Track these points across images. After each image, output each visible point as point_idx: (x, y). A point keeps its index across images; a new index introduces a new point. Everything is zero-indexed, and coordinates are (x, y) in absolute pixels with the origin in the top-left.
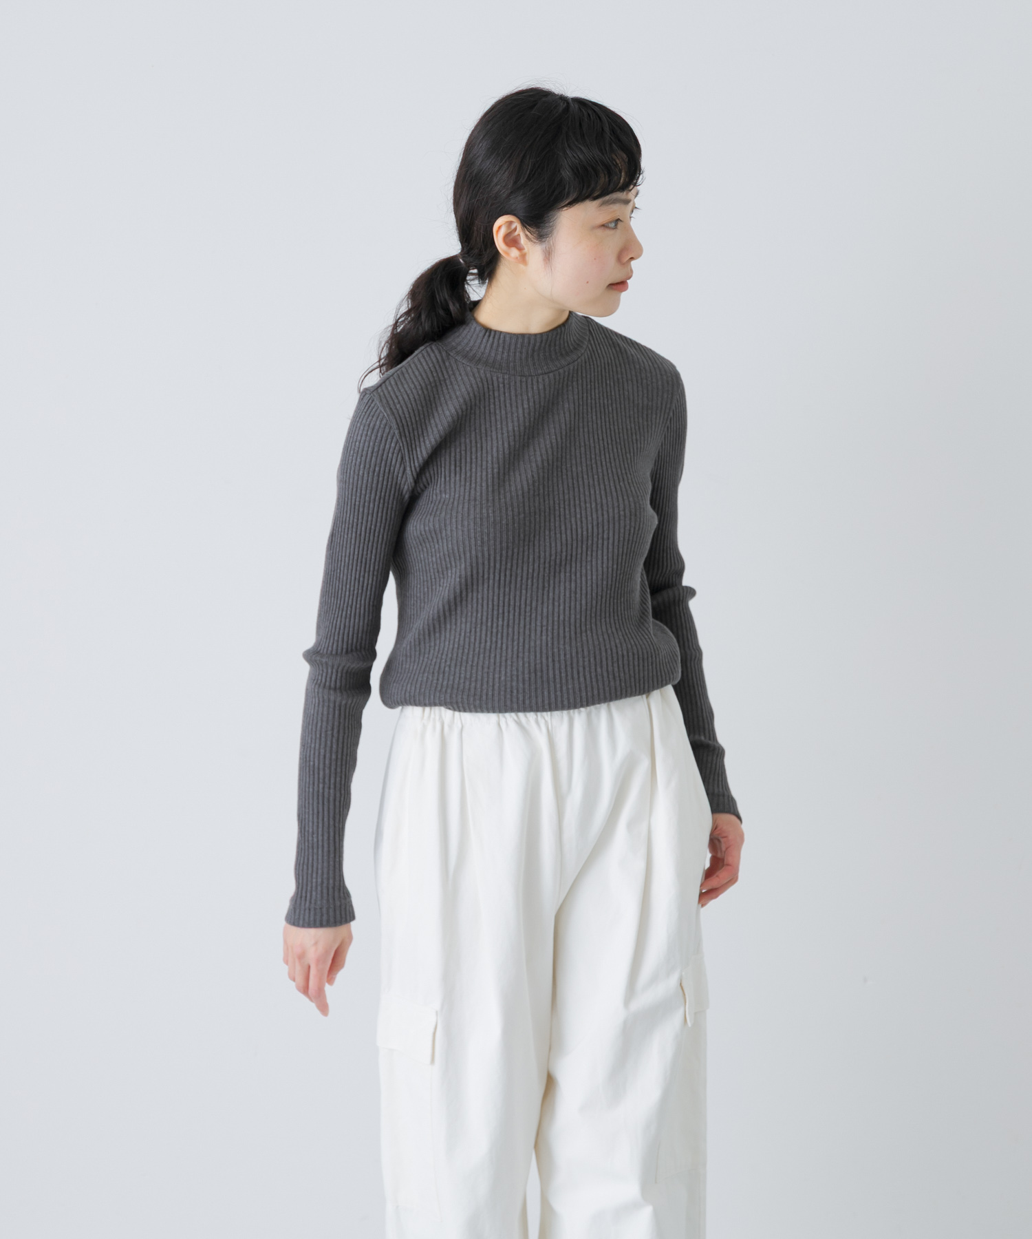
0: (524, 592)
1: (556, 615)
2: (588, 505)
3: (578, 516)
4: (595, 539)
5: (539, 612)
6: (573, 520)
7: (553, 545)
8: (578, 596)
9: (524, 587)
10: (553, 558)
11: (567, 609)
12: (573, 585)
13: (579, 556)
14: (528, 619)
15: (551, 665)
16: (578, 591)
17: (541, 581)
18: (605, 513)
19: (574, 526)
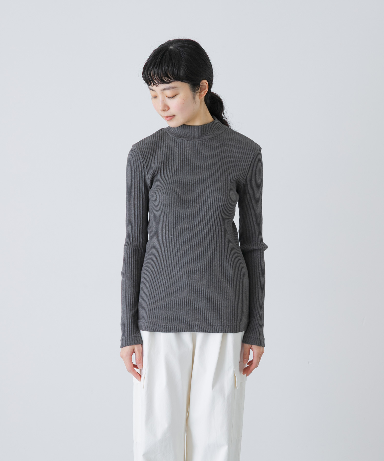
0: (182, 220)
1: (193, 230)
2: (207, 190)
3: (203, 194)
4: (208, 203)
5: (188, 228)
6: (201, 195)
7: (193, 203)
8: (201, 224)
9: (182, 218)
10: (193, 208)
11: (197, 228)
12: (200, 219)
13: (202, 209)
14: (183, 230)
15: (190, 249)
16: (201, 222)
17: (189, 216)
18: (212, 193)
19: (201, 197)
